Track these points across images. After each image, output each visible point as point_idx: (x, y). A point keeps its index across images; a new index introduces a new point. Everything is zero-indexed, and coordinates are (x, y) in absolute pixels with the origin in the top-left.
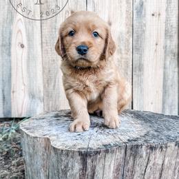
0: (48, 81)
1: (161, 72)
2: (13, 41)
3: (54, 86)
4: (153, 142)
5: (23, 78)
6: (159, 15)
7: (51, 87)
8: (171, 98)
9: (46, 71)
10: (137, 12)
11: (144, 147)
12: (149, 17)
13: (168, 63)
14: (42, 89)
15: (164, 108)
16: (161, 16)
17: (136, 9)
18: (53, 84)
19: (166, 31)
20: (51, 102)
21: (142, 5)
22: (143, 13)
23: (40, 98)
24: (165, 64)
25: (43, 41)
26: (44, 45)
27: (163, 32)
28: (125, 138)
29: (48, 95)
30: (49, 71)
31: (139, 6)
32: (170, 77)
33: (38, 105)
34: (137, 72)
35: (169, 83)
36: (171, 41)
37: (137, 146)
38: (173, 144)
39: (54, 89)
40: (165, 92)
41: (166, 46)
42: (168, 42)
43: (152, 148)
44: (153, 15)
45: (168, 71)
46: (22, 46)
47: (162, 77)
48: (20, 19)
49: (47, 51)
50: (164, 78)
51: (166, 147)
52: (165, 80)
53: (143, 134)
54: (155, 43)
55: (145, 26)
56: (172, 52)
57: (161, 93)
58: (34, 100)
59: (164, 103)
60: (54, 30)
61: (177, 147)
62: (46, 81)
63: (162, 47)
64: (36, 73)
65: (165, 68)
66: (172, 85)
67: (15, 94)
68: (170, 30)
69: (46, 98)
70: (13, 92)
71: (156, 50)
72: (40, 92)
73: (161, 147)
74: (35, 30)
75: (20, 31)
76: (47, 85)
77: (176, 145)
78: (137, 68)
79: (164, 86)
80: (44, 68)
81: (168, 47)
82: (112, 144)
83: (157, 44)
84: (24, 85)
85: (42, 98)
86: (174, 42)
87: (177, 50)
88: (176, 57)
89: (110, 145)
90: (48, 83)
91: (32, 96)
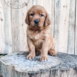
0: (14, 37)
1: (67, 33)
4: (63, 68)
6: (67, 7)
7: (16, 40)
8: (71, 45)
9: (14, 32)
10: (57, 5)
11: (59, 70)
12: (62, 7)
13: (70, 29)
15: (68, 50)
19: (70, 14)
20: (15, 47)
21: (59, 2)
25: (12, 17)
26: (12, 19)
27: (68, 15)
28: (50, 66)
29: (14, 43)
32: (71, 36)
33: (9, 48)
34: (56, 34)
35: (71, 38)
37: (56, 70)
38: (72, 69)
40: (69, 43)
42: (71, 19)
43: (62, 71)
44: (64, 7)
45: (70, 33)
46: (2, 20)
47: (67, 36)
48: (1, 7)
49: (14, 22)
51: (69, 71)
52: (69, 37)
53: (58, 64)
55: (60, 12)
56: (72, 24)
57: (67, 43)
58: (7, 46)
59: (68, 48)
60: (17, 13)
63: (68, 22)
64: (8, 33)
65: (69, 32)
66: (72, 40)
68: (72, 14)
69: (13, 45)
72: (10, 42)
73: (67, 71)
74: (8, 12)
78: (56, 32)
79: (68, 40)
80: (12, 31)
81: (70, 22)
82: (44, 69)
83: (65, 21)
84: (3, 38)
85: (11, 45)
86: (73, 20)
87: (75, 23)
88: (74, 26)
89: (43, 69)
90: (14, 38)
91: (7, 44)
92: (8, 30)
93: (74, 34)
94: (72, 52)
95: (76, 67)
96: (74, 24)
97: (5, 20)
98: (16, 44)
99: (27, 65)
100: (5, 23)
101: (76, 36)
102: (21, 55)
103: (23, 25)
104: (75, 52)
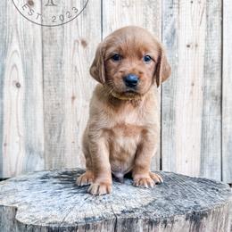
0: (50, 130)
1: (198, 120)
2: (7, 79)
3: (59, 137)
4: (156, 214)
5: (18, 126)
6: (196, 46)
7: (55, 139)
8: (211, 155)
9: (49, 118)
10: (167, 43)
11: (140, 221)
12: (182, 48)
13: (208, 108)
14: (43, 141)
15: (202, 168)
16: (199, 48)
17: (166, 38)
18: (57, 135)
19: (206, 67)
20: (54, 160)
21: (174, 33)
22: (175, 44)
23: (40, 153)
24: (203, 111)
25: (46, 78)
26: (46, 84)
27: (202, 69)
29: (51, 149)
30: (53, 118)
31: (170, 34)
32: (211, 127)
34: (167, 121)
35: (209, 135)
36: (211, 80)
37: (132, 220)
38: (182, 218)
39: (58, 141)
40: (204, 147)
41: (205, 87)
42: (208, 81)
43: (151, 223)
44: (188, 46)
45: (207, 119)
46: (18, 85)
47: (200, 127)
48: (16, 51)
49: (50, 91)
50: (203, 129)
51: (173, 222)
53: (146, 203)
54: (190, 83)
55: (178, 61)
56: (213, 94)
57: (198, 148)
58: (31, 155)
59: (202, 161)
60: (59, 65)
61: (188, 222)
62: (48, 131)
63: (200, 88)
64: (35, 120)
65: (203, 115)
66: (213, 138)
67: (7, 147)
68: (210, 66)
69: (47, 152)
70: (5, 145)
71: (191, 93)
72: (40, 145)
73: (165, 222)
74: (35, 64)
75: (15, 66)
76: (49, 136)
77: (187, 219)
78: (168, 115)
79: (203, 139)
80: (45, 114)
81: (208, 88)
82: (97, 217)
83: (193, 85)
84: (20, 136)
85: (42, 154)
86: (216, 82)
87: (220, 91)
88: (219, 100)
89: (94, 218)
90: (50, 133)
91: (30, 150)
92: (35, 112)
93: (219, 123)
94: (215, 174)
95: (194, 213)
96: (218, 93)
97: (27, 87)
98: (55, 151)
99: (53, 206)
100: (26, 94)
101: (226, 128)
102: (51, 179)
103: (76, 100)
104: (224, 172)
